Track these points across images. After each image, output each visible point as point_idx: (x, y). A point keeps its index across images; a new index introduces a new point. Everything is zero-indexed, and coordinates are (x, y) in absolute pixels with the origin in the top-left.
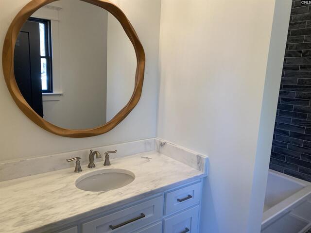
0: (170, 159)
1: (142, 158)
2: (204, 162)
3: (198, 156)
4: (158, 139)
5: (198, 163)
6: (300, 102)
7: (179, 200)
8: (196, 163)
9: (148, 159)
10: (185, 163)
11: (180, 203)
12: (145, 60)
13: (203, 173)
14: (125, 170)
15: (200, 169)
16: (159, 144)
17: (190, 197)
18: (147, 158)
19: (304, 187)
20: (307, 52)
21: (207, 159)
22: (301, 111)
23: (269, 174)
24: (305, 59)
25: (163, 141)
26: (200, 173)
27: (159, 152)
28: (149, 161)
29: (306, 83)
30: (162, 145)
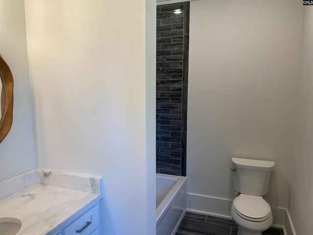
0: (59, 189)
1: (23, 196)
2: (98, 183)
3: (91, 179)
4: (40, 170)
5: (92, 186)
6: (164, 111)
7: (78, 231)
8: (90, 187)
9: (32, 196)
10: (77, 189)
11: (79, 233)
12: (12, 81)
13: (98, 195)
14: (4, 218)
15: (94, 192)
16: (42, 176)
17: (89, 223)
18: (30, 195)
19: (176, 182)
20: (163, 70)
21: (101, 180)
22: (166, 118)
23: (157, 178)
24: (163, 76)
25: (47, 171)
26: (95, 196)
27: (43, 184)
28: (34, 197)
29: (166, 95)
30: (46, 175)
